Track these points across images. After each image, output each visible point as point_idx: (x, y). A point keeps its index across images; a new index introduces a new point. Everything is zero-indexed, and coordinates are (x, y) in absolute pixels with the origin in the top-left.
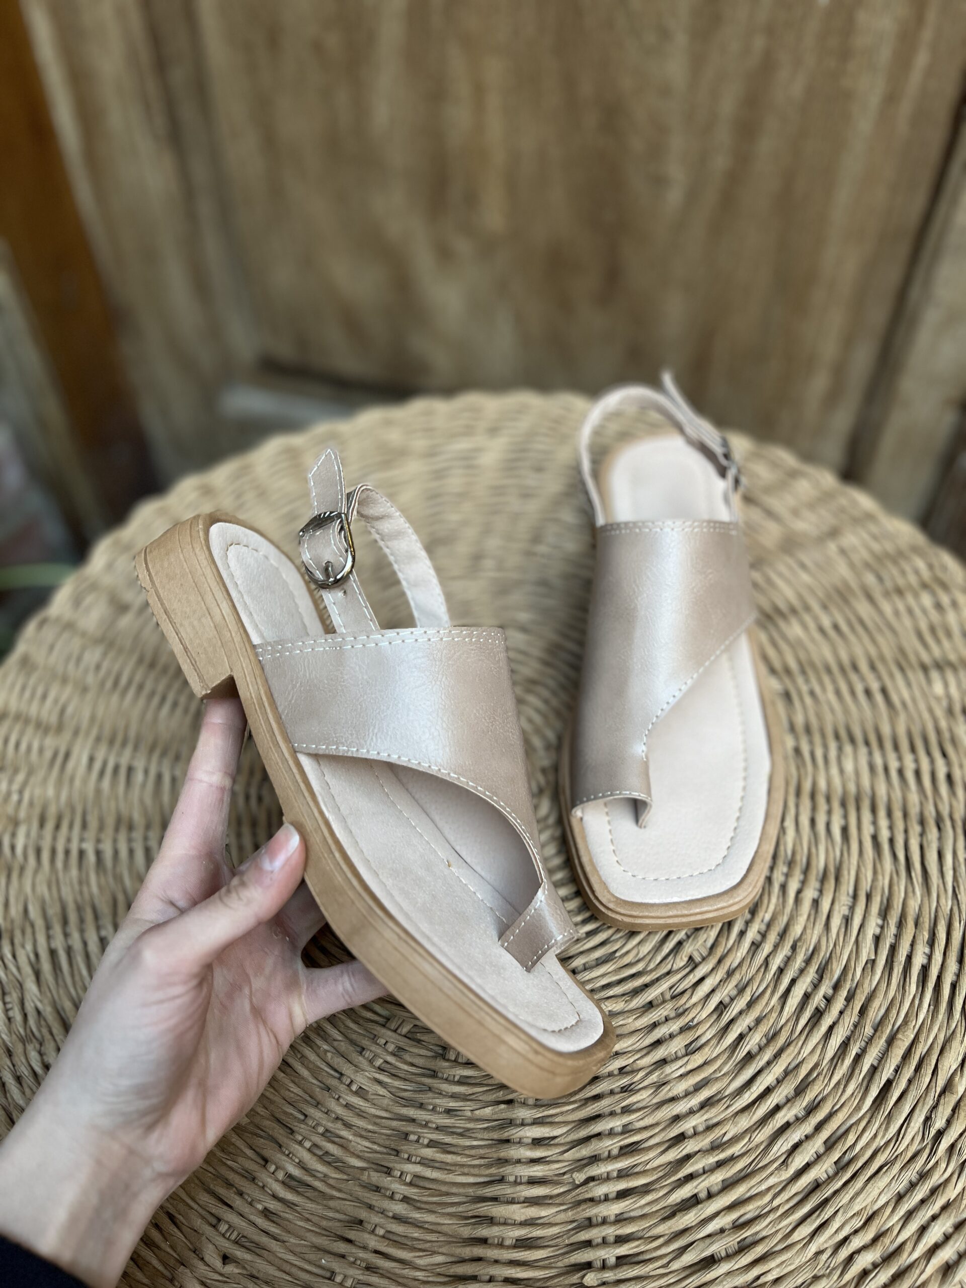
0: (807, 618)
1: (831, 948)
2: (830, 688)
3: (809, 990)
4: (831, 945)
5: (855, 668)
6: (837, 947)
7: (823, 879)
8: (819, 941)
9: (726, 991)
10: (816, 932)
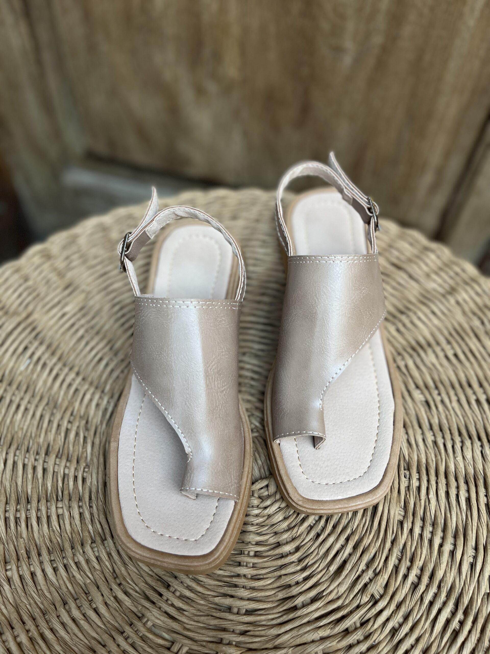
0: (438, 349)
1: (462, 586)
2: (454, 398)
3: (449, 617)
4: (462, 584)
5: (470, 386)
6: (466, 586)
7: (455, 537)
8: (454, 581)
9: (396, 620)
10: (452, 574)
